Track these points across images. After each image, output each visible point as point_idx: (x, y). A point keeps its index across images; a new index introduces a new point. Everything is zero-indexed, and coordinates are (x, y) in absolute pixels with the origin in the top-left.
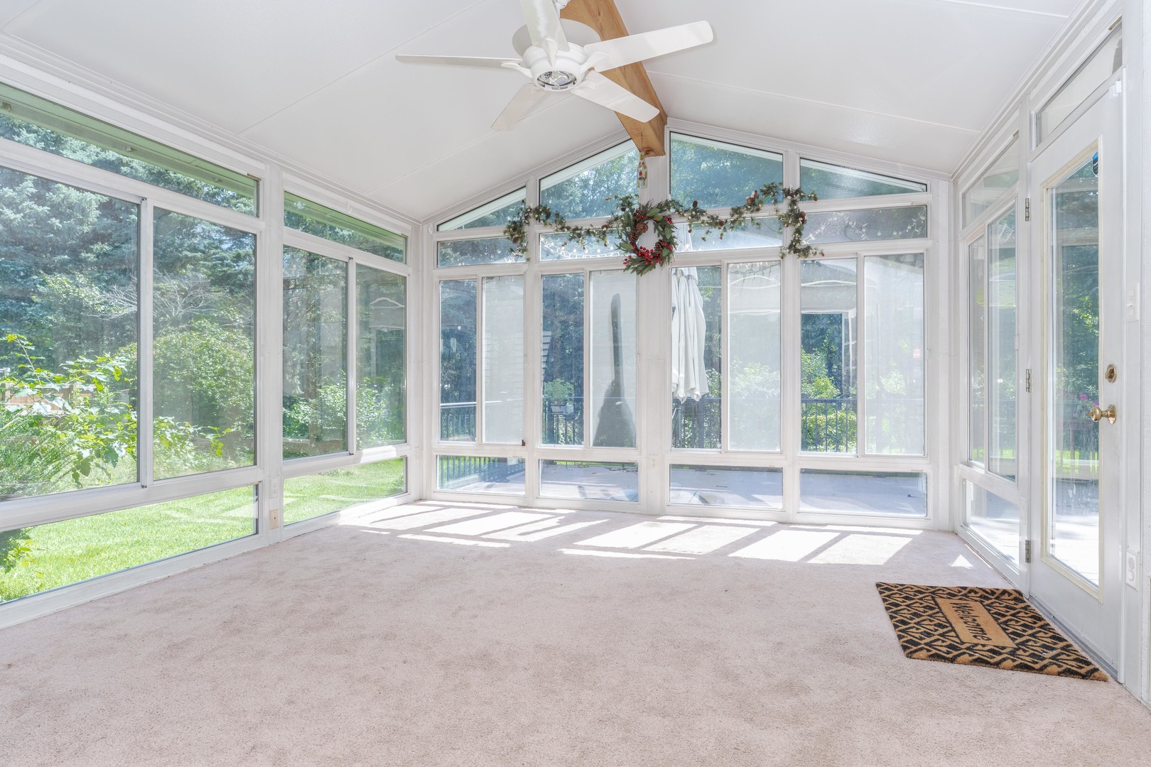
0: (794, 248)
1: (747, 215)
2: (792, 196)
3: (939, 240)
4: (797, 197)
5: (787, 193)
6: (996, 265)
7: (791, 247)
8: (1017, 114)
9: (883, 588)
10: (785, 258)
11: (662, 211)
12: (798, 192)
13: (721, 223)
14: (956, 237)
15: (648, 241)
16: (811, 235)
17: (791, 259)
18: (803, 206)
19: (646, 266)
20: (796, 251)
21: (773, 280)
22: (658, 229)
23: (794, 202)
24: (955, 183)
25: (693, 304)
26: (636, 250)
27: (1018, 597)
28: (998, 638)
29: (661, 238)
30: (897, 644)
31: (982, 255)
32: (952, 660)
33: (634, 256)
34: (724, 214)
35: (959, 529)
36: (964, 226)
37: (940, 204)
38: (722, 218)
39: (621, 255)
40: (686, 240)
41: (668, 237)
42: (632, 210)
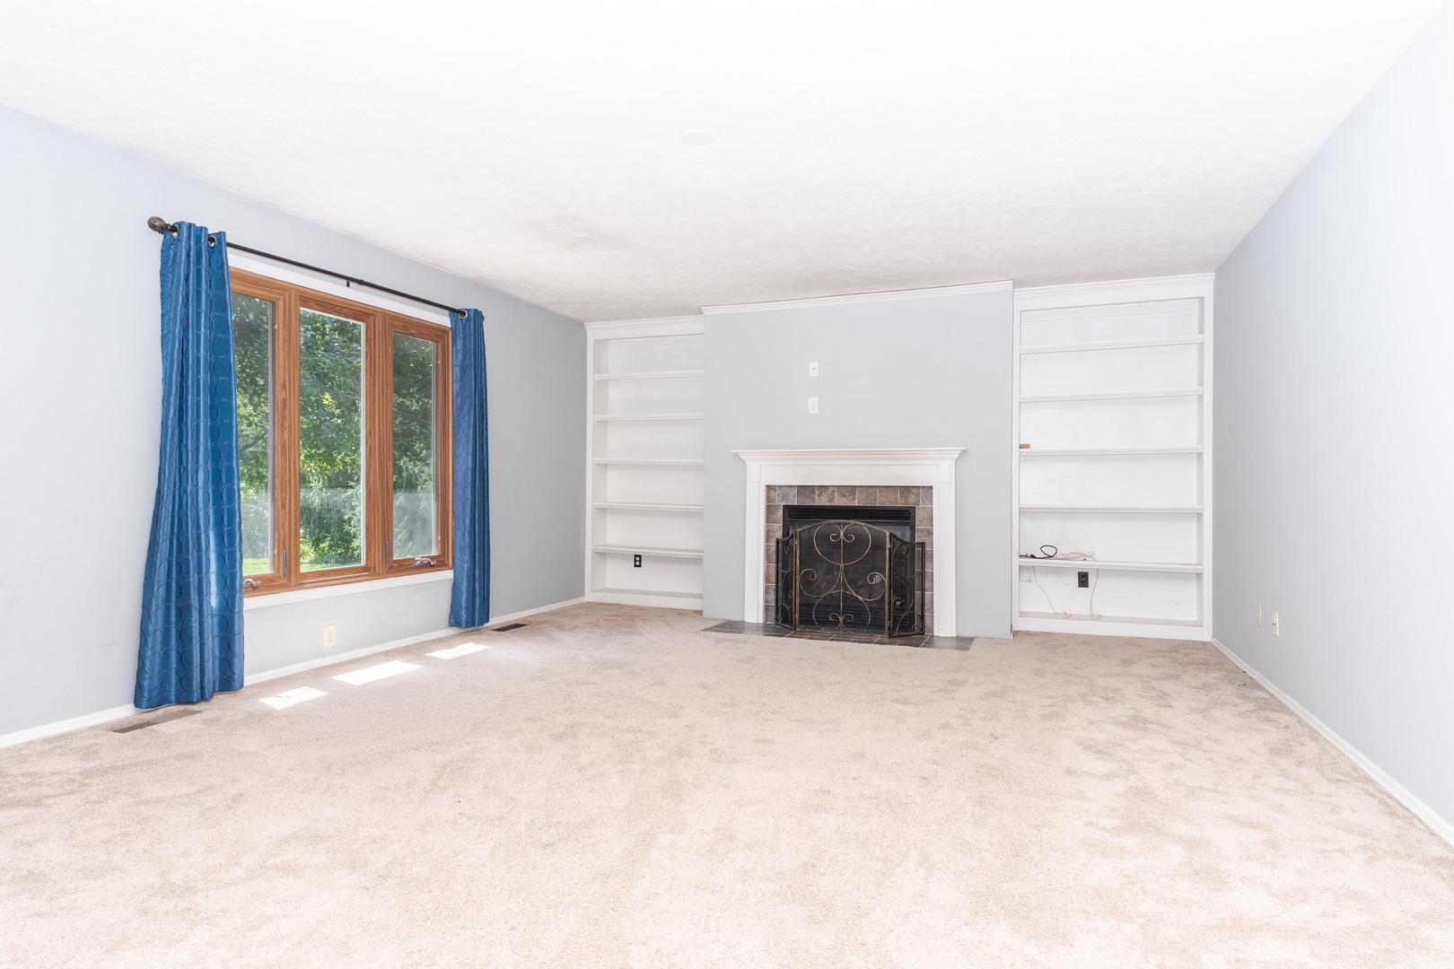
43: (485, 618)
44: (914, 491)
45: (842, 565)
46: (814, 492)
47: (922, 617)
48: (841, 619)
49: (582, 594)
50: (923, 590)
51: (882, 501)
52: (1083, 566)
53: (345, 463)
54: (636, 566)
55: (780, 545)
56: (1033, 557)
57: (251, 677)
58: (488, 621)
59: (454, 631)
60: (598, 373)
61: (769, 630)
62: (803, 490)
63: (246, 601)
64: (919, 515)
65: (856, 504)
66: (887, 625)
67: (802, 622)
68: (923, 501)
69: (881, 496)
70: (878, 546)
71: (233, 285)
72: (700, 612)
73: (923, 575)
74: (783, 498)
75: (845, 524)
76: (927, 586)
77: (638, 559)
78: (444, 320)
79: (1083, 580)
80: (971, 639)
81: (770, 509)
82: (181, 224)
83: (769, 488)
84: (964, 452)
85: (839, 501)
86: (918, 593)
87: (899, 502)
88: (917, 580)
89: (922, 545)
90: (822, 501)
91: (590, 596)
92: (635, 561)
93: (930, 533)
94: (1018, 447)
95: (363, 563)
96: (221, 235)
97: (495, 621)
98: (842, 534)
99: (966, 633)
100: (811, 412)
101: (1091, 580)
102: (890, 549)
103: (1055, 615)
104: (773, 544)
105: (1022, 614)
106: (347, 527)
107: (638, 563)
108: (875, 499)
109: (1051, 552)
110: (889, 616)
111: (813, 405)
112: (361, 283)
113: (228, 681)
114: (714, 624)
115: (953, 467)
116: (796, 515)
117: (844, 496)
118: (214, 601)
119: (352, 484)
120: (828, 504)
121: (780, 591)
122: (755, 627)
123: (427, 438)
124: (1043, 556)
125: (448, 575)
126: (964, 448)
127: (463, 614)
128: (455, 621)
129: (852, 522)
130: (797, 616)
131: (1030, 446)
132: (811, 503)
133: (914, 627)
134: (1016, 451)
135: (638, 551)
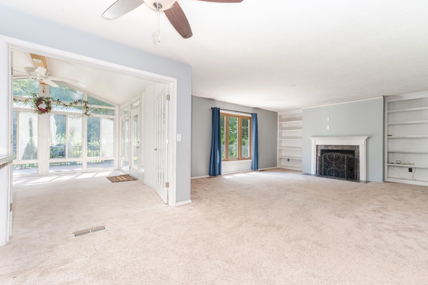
0: (86, 114)
1: (73, 105)
2: (85, 102)
3: (116, 116)
4: (86, 103)
5: (84, 102)
6: (126, 121)
7: (85, 113)
8: (129, 102)
9: (107, 177)
10: (83, 116)
11: (48, 99)
12: (86, 102)
13: (67, 106)
14: (120, 117)
15: (43, 106)
16: (90, 111)
17: (85, 116)
18: (88, 105)
19: (42, 113)
20: (86, 115)
21: (80, 120)
22: (46, 104)
23: (86, 104)
24: (120, 107)
25: (53, 122)
26: (38, 108)
27: (129, 175)
28: (125, 179)
29: (47, 106)
30: (111, 182)
31: (124, 120)
32: (119, 182)
33: (38, 109)
34: (68, 103)
35: (120, 169)
36: (121, 115)
37: (116, 109)
38: (67, 104)
39: (34, 108)
40: (56, 108)
41: (50, 106)
42: (37, 97)
43: (257, 169)
44: (354, 146)
45: (334, 162)
46: (328, 146)
47: (357, 176)
48: (334, 174)
49: (277, 166)
50: (357, 169)
51: (346, 149)
52: (410, 166)
53: (232, 140)
54: (288, 161)
55: (320, 158)
56: (392, 163)
57: (222, 174)
60: (280, 122)
61: (316, 175)
62: (325, 146)
63: (222, 162)
64: (356, 152)
65: (339, 149)
66: (346, 177)
67: (324, 175)
68: (357, 149)
69: (346, 147)
70: (344, 159)
71: (221, 115)
72: (301, 171)
73: (357, 166)
74: (320, 148)
75: (335, 154)
76: (358, 168)
78: (250, 116)
79: (410, 170)
80: (370, 182)
81: (317, 150)
82: (215, 108)
83: (317, 146)
84: (368, 138)
85: (335, 149)
86: (355, 170)
87: (350, 149)
88: (355, 167)
89: (357, 159)
90: (330, 148)
91: (278, 167)
93: (359, 156)
95: (237, 158)
96: (219, 108)
97: (259, 169)
98: (334, 156)
100: (327, 129)
101: (413, 170)
102: (346, 160)
103: (401, 179)
104: (318, 157)
105: (388, 177)
106: (232, 152)
108: (344, 148)
109: (399, 162)
110: (346, 175)
111: (328, 127)
112: (237, 112)
113: (220, 174)
114: (304, 173)
115: (365, 141)
116: (323, 151)
117: (336, 147)
118: (218, 162)
119: (233, 143)
121: (320, 168)
122: (313, 175)
123: (247, 135)
124: (397, 163)
125: (251, 160)
127: (253, 167)
128: (252, 169)
129: (337, 153)
130: (323, 173)
131: (391, 136)
132: (327, 149)
133: (354, 178)
134: (386, 137)
135: (289, 158)
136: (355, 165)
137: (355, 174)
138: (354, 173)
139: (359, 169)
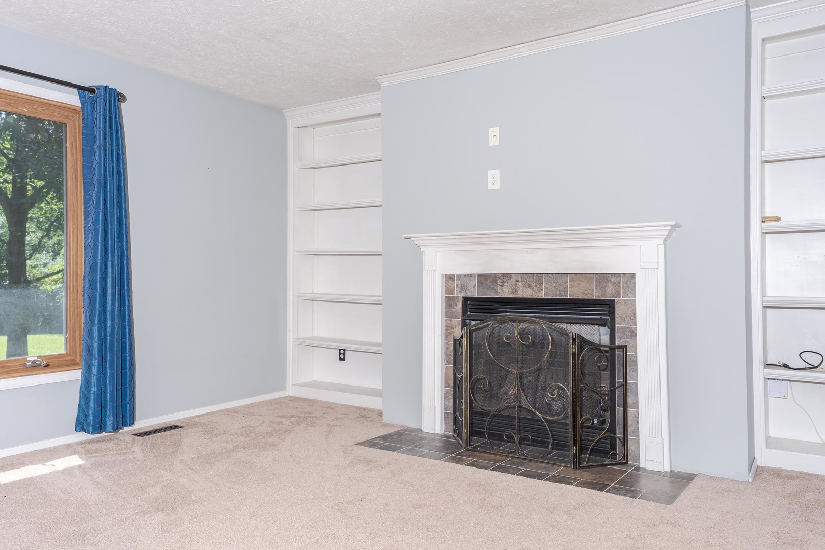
43: (129, 421)
44: (613, 279)
45: (517, 372)
46: (496, 282)
47: (625, 441)
48: (517, 439)
49: (283, 388)
50: (625, 406)
51: (574, 292)
54: (340, 359)
55: (457, 343)
56: (786, 366)
58: (132, 423)
59: (83, 436)
62: (484, 279)
64: (619, 310)
65: (543, 295)
66: (572, 452)
68: (624, 293)
69: (573, 286)
73: (625, 385)
74: (462, 289)
75: (521, 320)
76: (630, 401)
77: (342, 352)
78: (71, 99)
80: (690, 478)
81: (449, 301)
83: (448, 277)
84: (674, 227)
85: (524, 293)
87: (595, 294)
89: (624, 348)
90: (505, 293)
91: (290, 390)
92: (340, 354)
93: (633, 334)
94: (759, 220)
98: (517, 334)
99: (685, 467)
100: (491, 187)
102: (574, 355)
104: (451, 343)
105: (769, 446)
107: (342, 356)
108: (565, 290)
109: (815, 360)
110: (574, 440)
111: (494, 180)
114: (383, 432)
115: (662, 248)
116: (476, 308)
117: (529, 286)
120: (511, 296)
124: (804, 365)
125: (76, 375)
126: (673, 223)
130: (467, 431)
131: (778, 219)
132: (491, 296)
133: (614, 455)
134: (756, 227)
135: (343, 346)
136: (619, 380)
137: (619, 435)
138: (612, 430)
139: (636, 406)
